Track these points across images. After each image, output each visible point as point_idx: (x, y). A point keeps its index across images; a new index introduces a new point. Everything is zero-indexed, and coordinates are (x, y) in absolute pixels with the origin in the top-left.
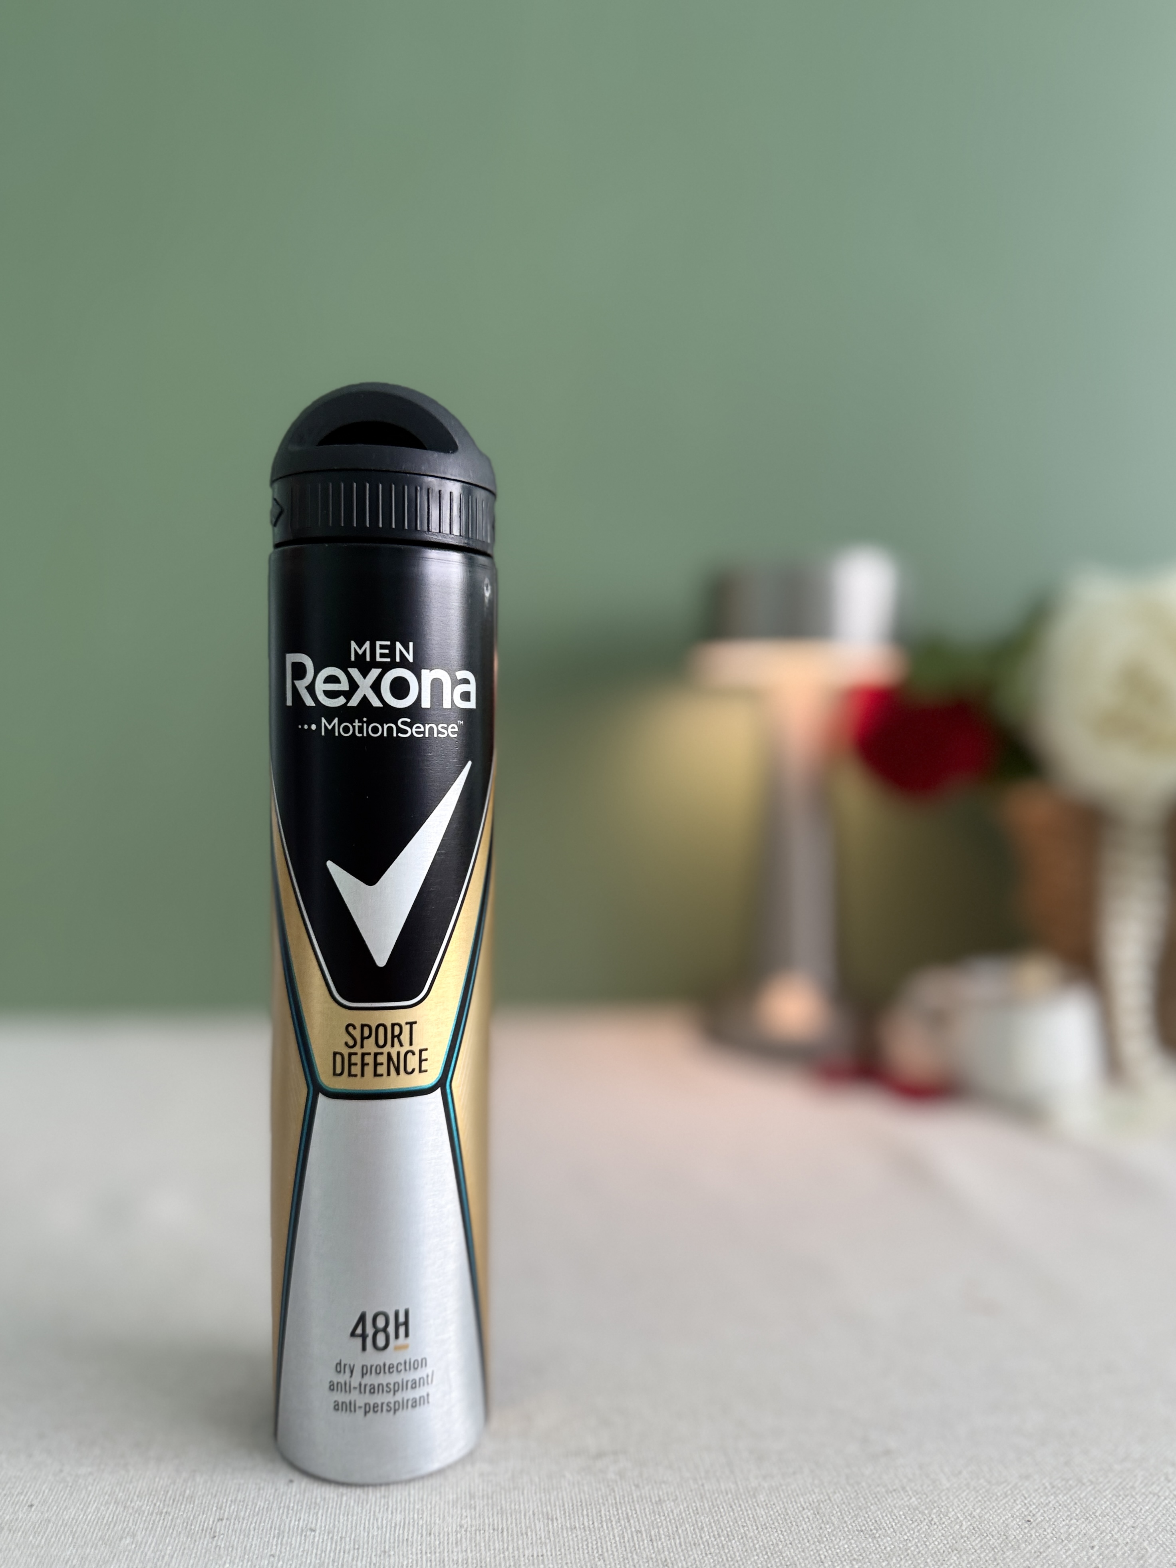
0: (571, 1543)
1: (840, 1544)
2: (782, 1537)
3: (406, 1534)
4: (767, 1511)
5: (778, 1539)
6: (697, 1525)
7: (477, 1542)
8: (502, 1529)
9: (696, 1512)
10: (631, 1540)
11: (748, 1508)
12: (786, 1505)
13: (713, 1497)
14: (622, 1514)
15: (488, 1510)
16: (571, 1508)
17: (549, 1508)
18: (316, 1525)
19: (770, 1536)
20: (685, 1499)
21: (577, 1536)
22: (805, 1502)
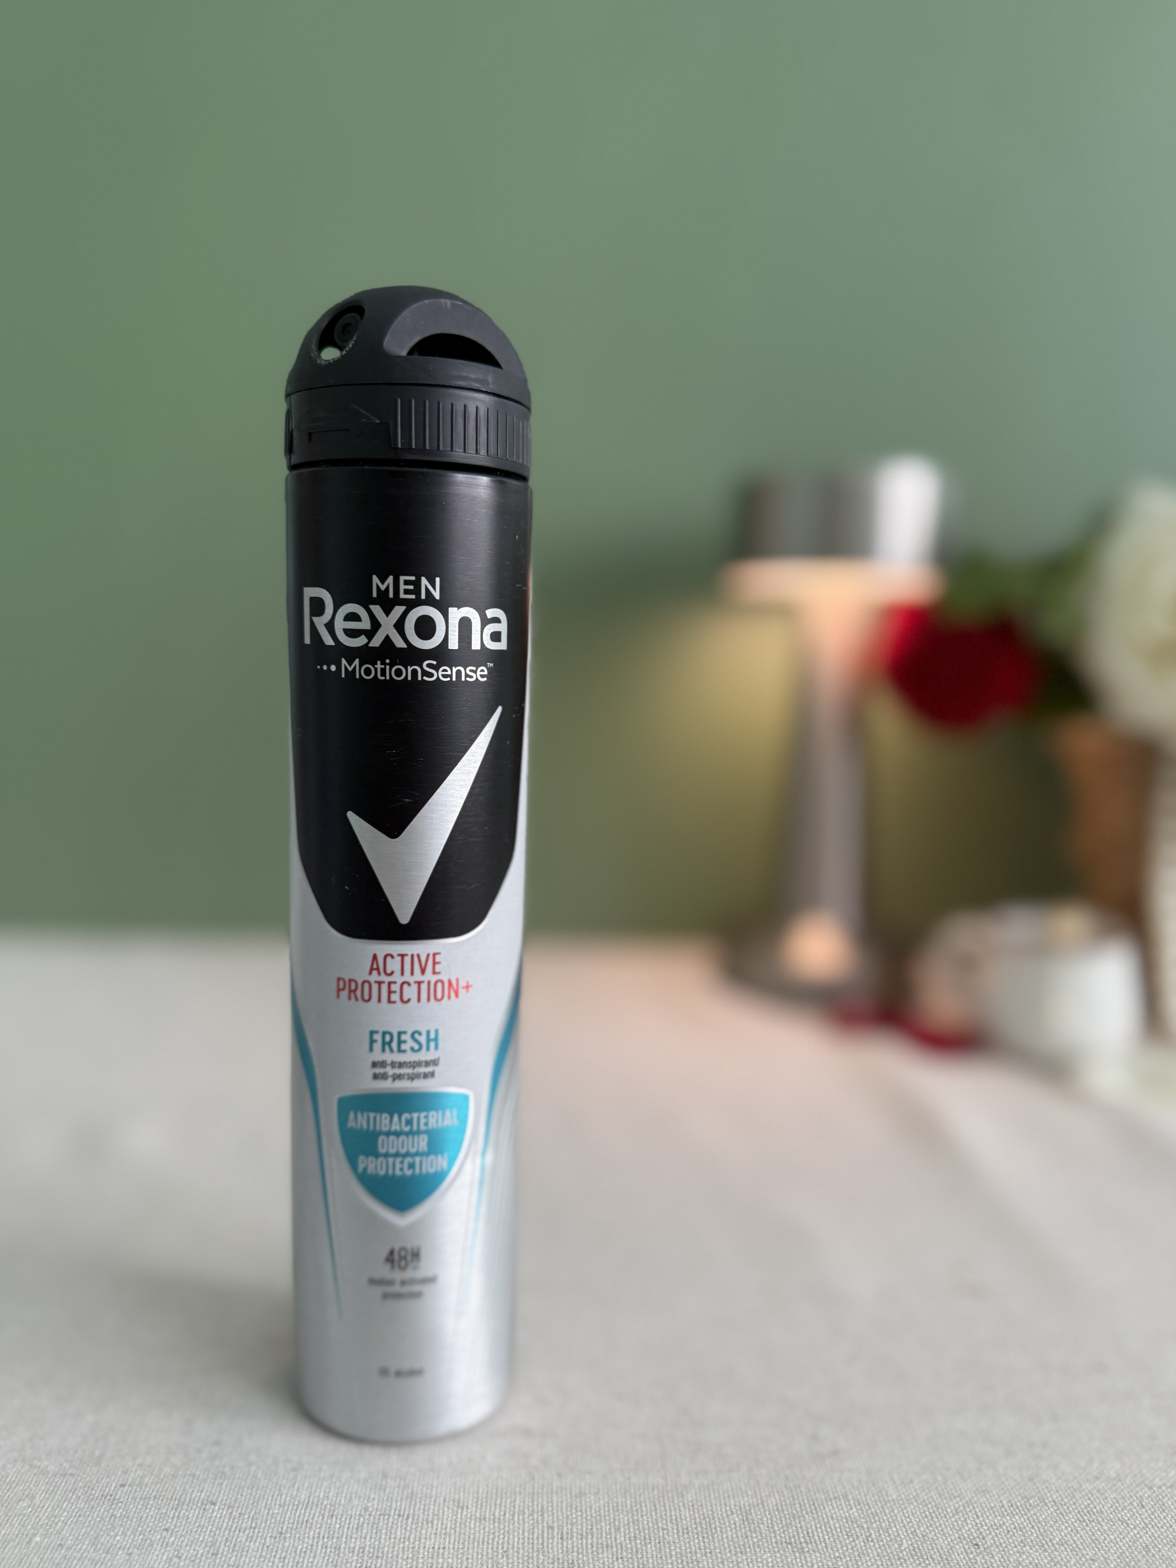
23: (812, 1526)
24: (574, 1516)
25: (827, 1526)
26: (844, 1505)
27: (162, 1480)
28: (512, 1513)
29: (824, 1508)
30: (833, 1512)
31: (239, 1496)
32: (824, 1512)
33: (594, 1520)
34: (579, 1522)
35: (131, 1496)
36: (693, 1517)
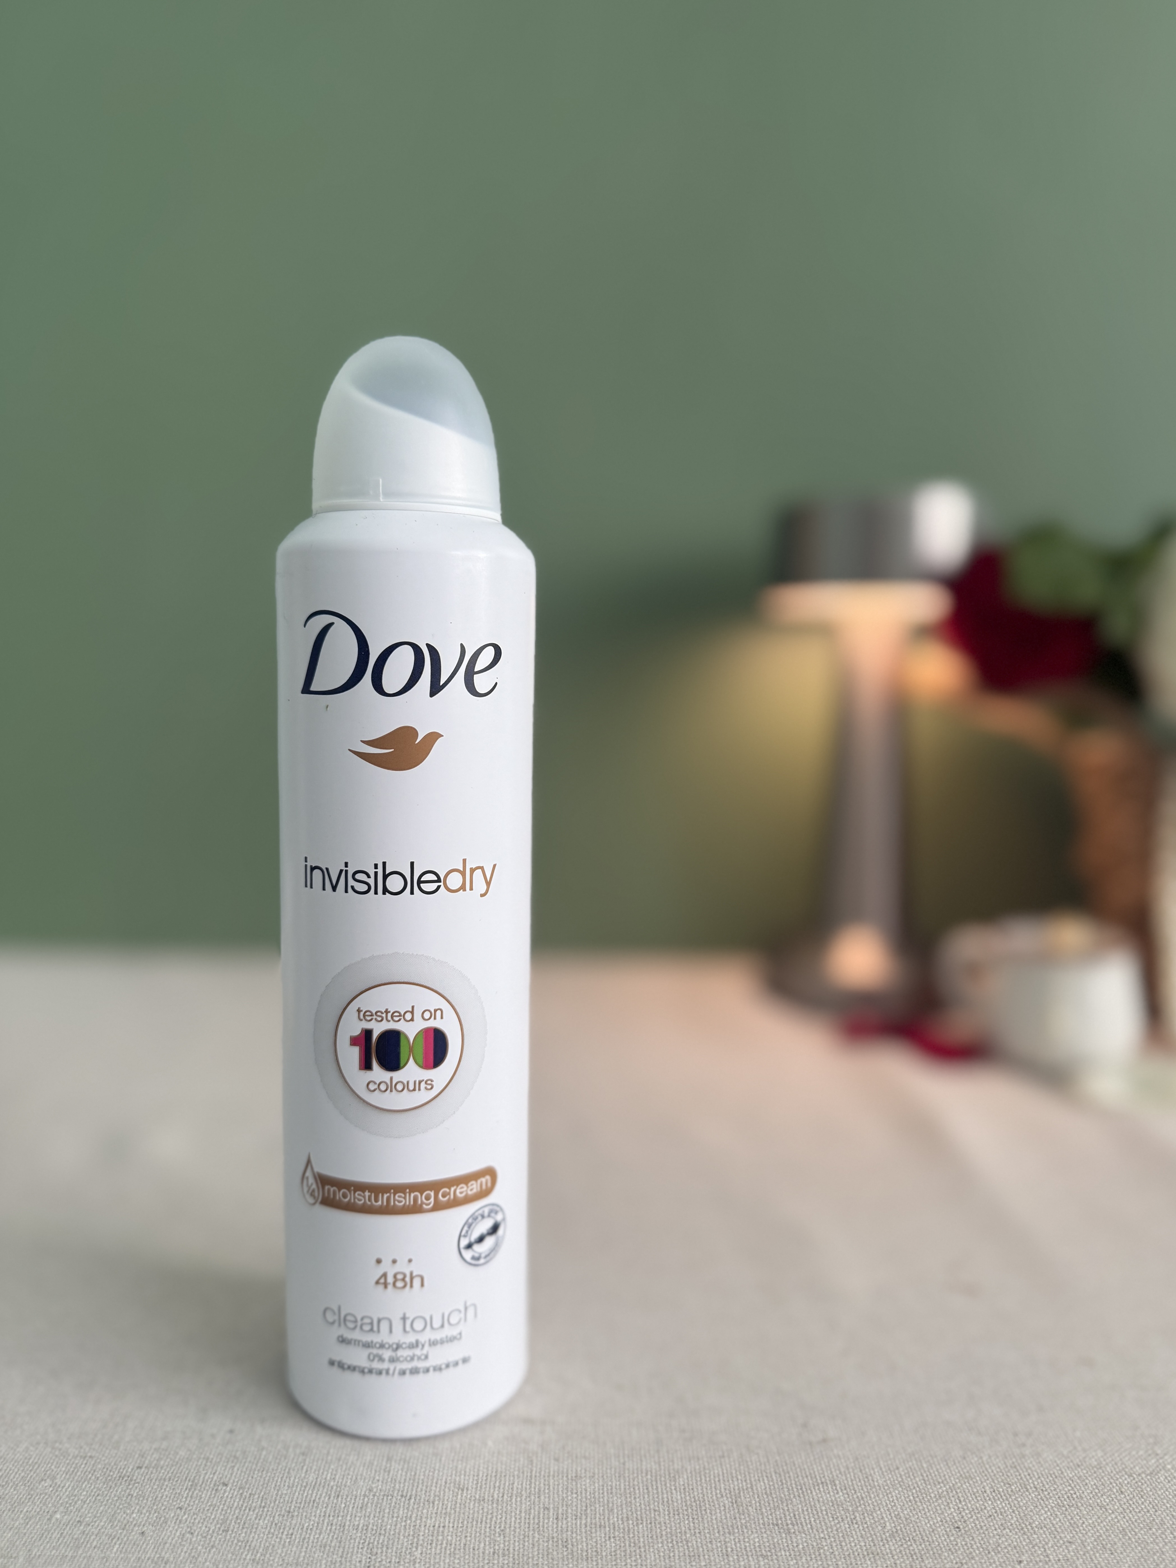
0: (476, 1515)
1: (752, 1537)
2: (692, 1525)
3: (314, 1495)
4: (683, 1496)
5: (687, 1526)
6: (608, 1506)
7: (383, 1508)
8: (411, 1496)
9: (610, 1491)
10: (536, 1517)
11: (665, 1491)
12: (705, 1490)
13: (631, 1477)
14: (535, 1488)
15: (401, 1475)
16: (484, 1478)
17: (462, 1476)
18: (230, 1479)
19: (679, 1523)
20: (603, 1476)
21: (482, 1509)
22: (725, 1489)
23: (798, 1509)
24: (569, 1498)
25: (814, 1509)
26: (830, 1489)
27: (177, 1463)
28: (510, 1495)
29: (811, 1493)
30: (820, 1496)
31: (250, 1478)
32: (811, 1496)
33: (588, 1501)
34: (574, 1504)
35: (147, 1477)
36: (684, 1500)
